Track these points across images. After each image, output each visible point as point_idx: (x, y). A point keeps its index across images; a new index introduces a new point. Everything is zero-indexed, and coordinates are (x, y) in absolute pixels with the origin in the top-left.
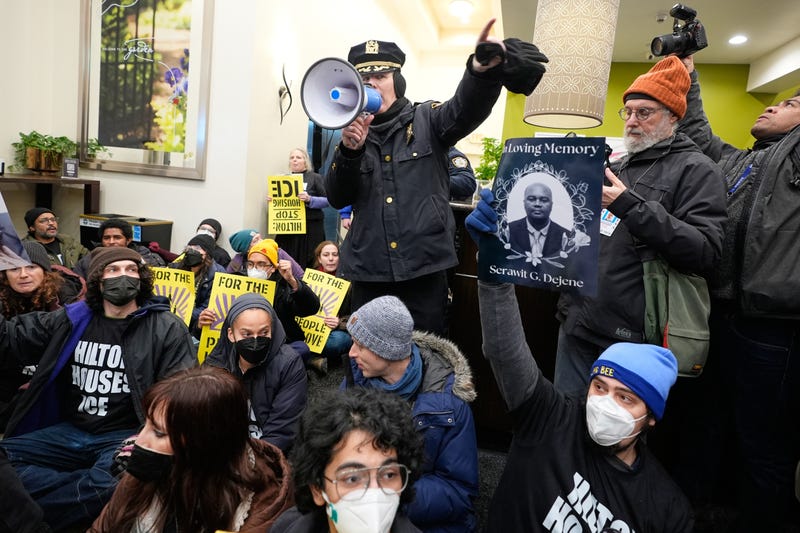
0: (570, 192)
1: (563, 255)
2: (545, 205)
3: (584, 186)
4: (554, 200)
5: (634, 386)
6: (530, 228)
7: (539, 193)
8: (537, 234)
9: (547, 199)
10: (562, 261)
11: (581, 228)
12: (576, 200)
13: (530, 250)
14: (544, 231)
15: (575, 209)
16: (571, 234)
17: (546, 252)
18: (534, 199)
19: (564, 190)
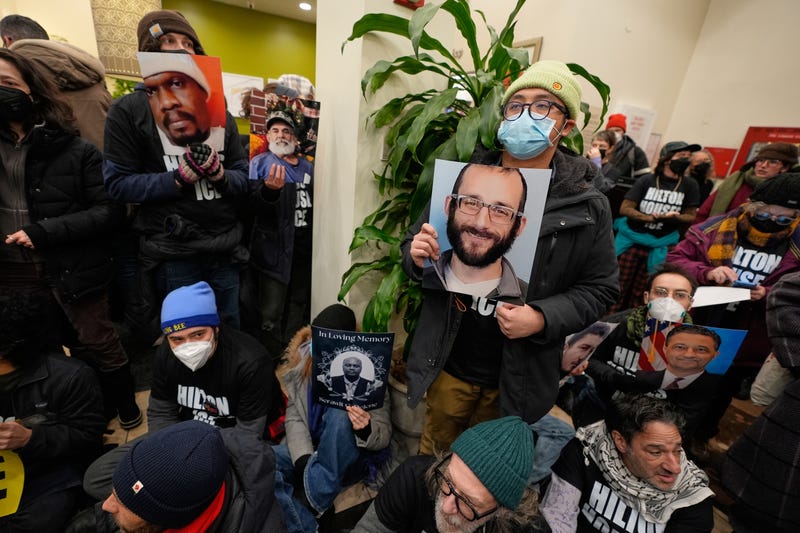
0: (373, 362)
1: (367, 394)
2: (357, 369)
3: (381, 358)
4: (363, 365)
5: (195, 323)
6: (346, 381)
7: (353, 362)
8: (351, 384)
9: (358, 365)
10: (366, 397)
11: (378, 379)
12: (376, 365)
13: (346, 392)
14: (356, 383)
15: (376, 370)
16: (372, 383)
17: (356, 394)
18: (350, 365)
19: (370, 361)
